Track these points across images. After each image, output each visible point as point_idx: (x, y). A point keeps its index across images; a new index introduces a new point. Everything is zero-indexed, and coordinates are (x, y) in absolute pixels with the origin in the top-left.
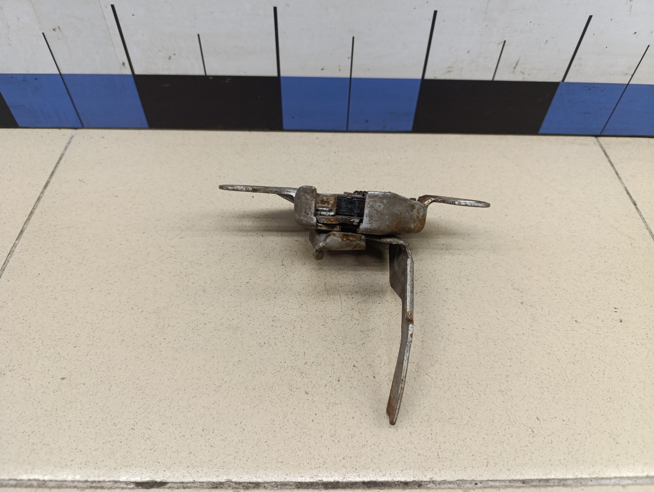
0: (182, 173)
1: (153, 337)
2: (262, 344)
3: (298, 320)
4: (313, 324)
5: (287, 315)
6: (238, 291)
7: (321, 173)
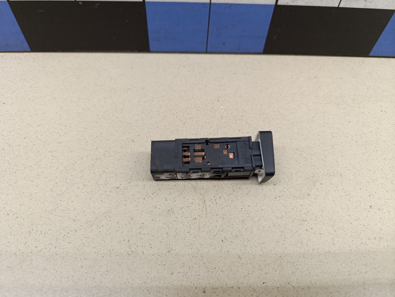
0: (64, 82)
1: (25, 244)
2: (130, 252)
3: (165, 226)
4: (179, 231)
5: (154, 221)
6: (109, 196)
7: (186, 82)
